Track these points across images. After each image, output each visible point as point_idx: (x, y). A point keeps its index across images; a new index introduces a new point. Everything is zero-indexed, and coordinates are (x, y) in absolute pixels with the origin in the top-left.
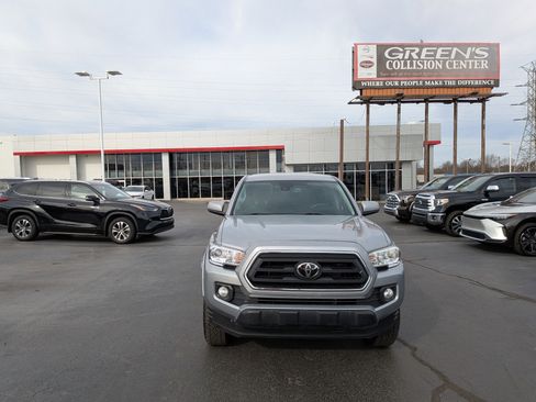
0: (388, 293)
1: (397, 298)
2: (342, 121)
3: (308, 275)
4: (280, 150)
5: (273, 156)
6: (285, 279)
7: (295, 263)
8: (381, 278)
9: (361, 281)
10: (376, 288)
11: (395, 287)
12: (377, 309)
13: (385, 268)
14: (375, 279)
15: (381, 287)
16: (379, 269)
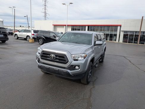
0: (77, 67)
1: (79, 70)
2: (143, 17)
3: (52, 58)
4: (121, 26)
5: (119, 28)
6: (48, 58)
7: (50, 54)
8: (74, 63)
9: (66, 62)
10: (72, 65)
11: (79, 66)
12: (71, 71)
13: (77, 60)
14: (71, 62)
15: (74, 65)
16: (75, 60)
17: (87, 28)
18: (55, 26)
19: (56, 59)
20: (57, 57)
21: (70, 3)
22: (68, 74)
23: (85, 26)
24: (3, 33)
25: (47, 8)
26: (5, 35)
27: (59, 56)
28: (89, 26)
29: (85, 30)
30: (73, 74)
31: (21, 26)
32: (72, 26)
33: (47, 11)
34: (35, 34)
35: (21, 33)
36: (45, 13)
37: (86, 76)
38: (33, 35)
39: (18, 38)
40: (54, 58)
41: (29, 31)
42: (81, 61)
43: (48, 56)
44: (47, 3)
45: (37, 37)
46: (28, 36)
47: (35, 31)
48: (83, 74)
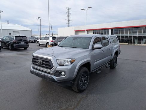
1: (65, 76)
6: (37, 63)
8: (59, 68)
9: (51, 67)
10: (57, 71)
11: (64, 72)
12: (56, 77)
13: (63, 65)
14: (56, 68)
15: (59, 71)
16: (60, 65)
17: (110, 31)
18: (77, 32)
19: (43, 64)
20: (44, 62)
21: (89, 8)
22: (53, 80)
23: (108, 29)
24: (25, 41)
25: (70, 15)
26: (27, 42)
27: (46, 62)
28: (112, 29)
29: (108, 34)
30: (59, 81)
31: (47, 34)
32: (94, 30)
33: (70, 18)
34: (53, 40)
35: (42, 40)
36: (69, 20)
37: (76, 83)
38: (52, 41)
39: (40, 45)
40: (41, 63)
41: (48, 38)
42: (67, 66)
43: (37, 61)
44: (70, 11)
45: (54, 43)
46: (48, 43)
47: (54, 38)
48: (71, 81)
